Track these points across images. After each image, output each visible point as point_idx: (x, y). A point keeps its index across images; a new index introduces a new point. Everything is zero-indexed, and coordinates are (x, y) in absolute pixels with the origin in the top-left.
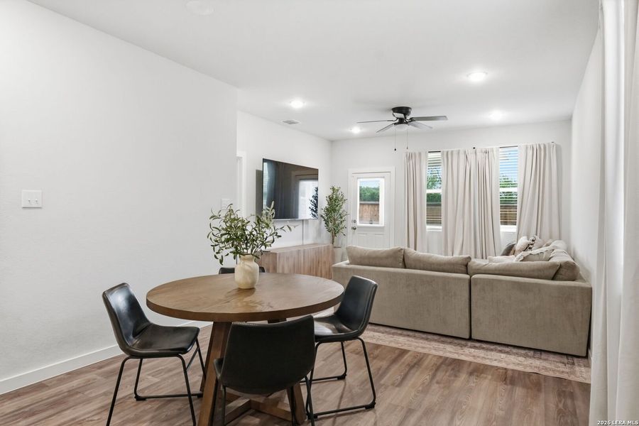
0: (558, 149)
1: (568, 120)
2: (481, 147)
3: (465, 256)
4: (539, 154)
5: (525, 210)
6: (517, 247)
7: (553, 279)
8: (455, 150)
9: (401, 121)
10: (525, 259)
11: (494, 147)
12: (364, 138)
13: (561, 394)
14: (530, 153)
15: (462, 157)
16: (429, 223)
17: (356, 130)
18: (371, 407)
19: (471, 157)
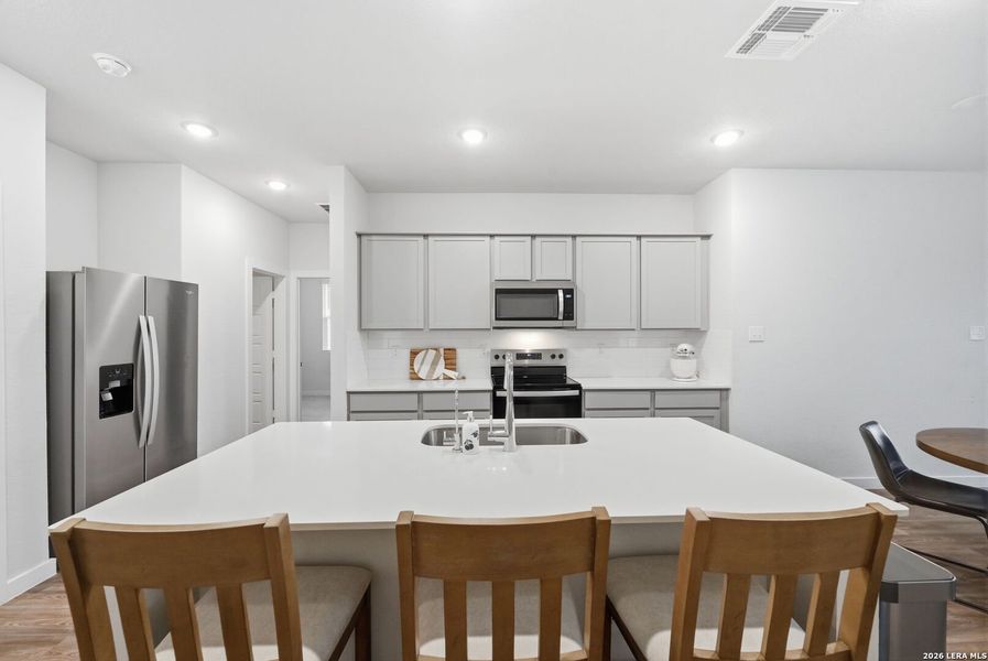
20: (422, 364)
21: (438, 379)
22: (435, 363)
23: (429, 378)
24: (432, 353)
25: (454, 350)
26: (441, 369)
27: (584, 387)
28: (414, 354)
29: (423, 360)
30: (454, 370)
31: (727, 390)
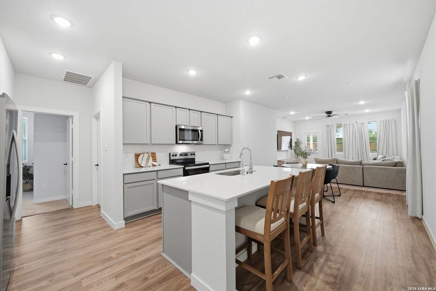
0: (395, 121)
1: (400, 110)
2: (359, 122)
3: (360, 160)
4: (386, 124)
5: (381, 145)
6: (378, 159)
7: (395, 166)
8: (348, 123)
9: (329, 116)
10: (383, 161)
11: (366, 121)
12: (310, 120)
13: (398, 197)
14: (382, 123)
15: (351, 126)
16: (338, 151)
17: (307, 118)
18: (340, 196)
19: (356, 126)
20: (142, 160)
21: (150, 166)
22: (148, 159)
23: (146, 166)
24: (146, 155)
25: (155, 153)
26: (151, 162)
27: (210, 164)
28: (137, 156)
29: (143, 158)
30: (156, 162)
31: (240, 162)
